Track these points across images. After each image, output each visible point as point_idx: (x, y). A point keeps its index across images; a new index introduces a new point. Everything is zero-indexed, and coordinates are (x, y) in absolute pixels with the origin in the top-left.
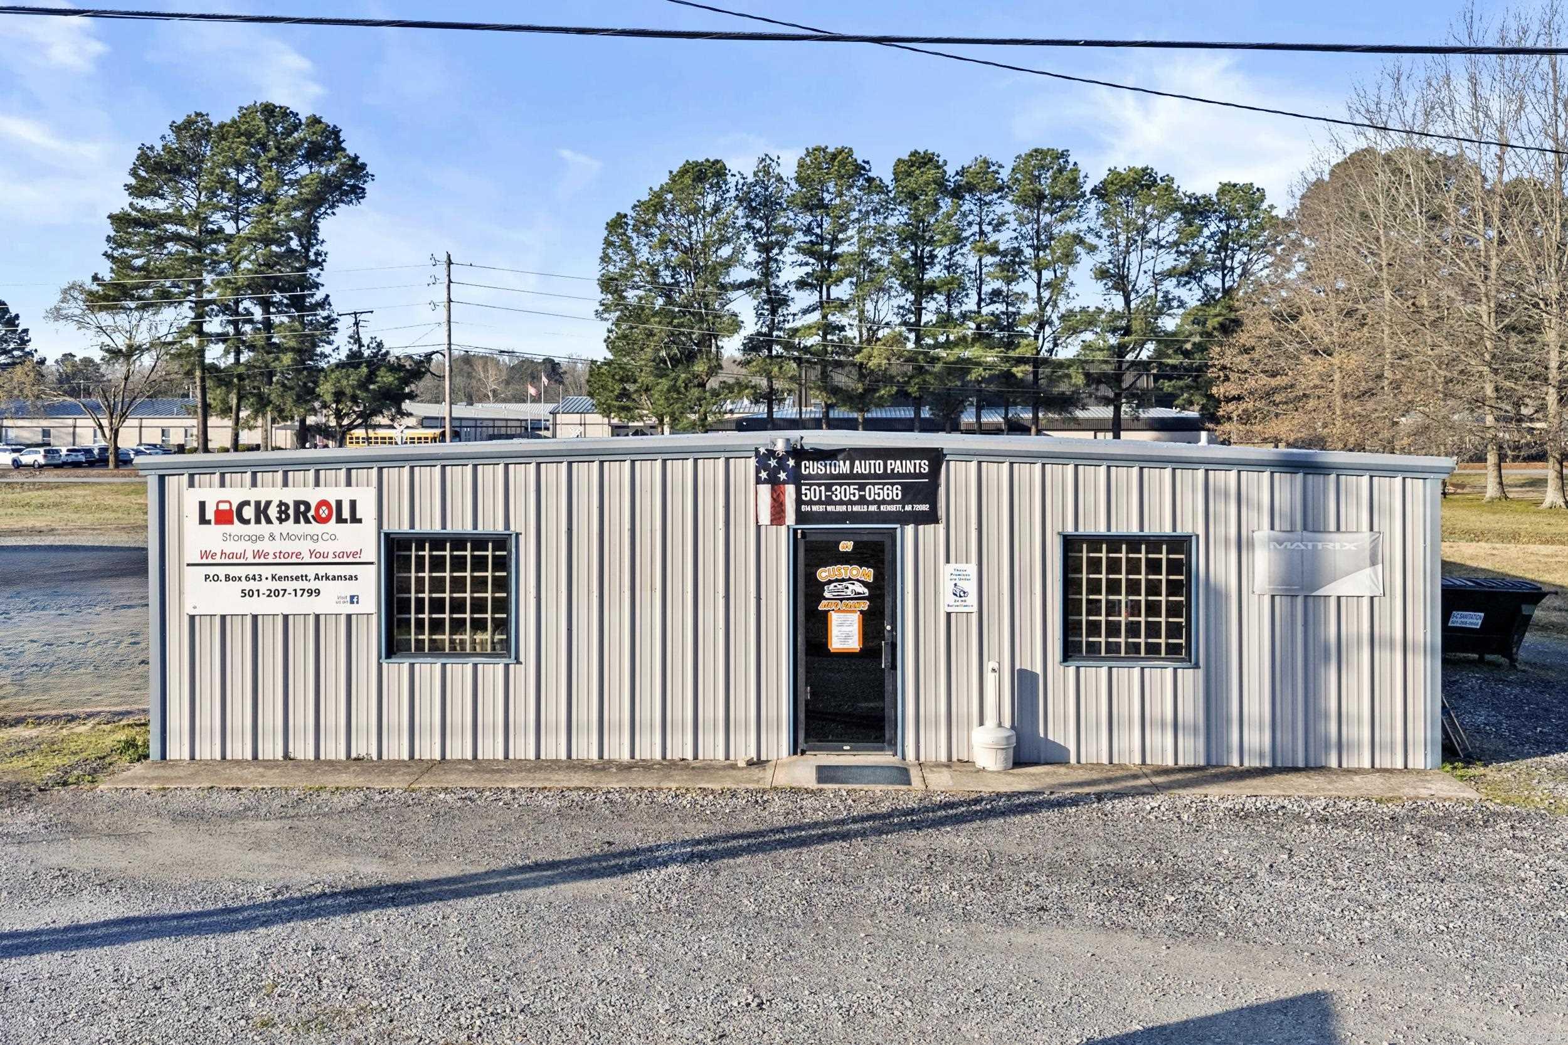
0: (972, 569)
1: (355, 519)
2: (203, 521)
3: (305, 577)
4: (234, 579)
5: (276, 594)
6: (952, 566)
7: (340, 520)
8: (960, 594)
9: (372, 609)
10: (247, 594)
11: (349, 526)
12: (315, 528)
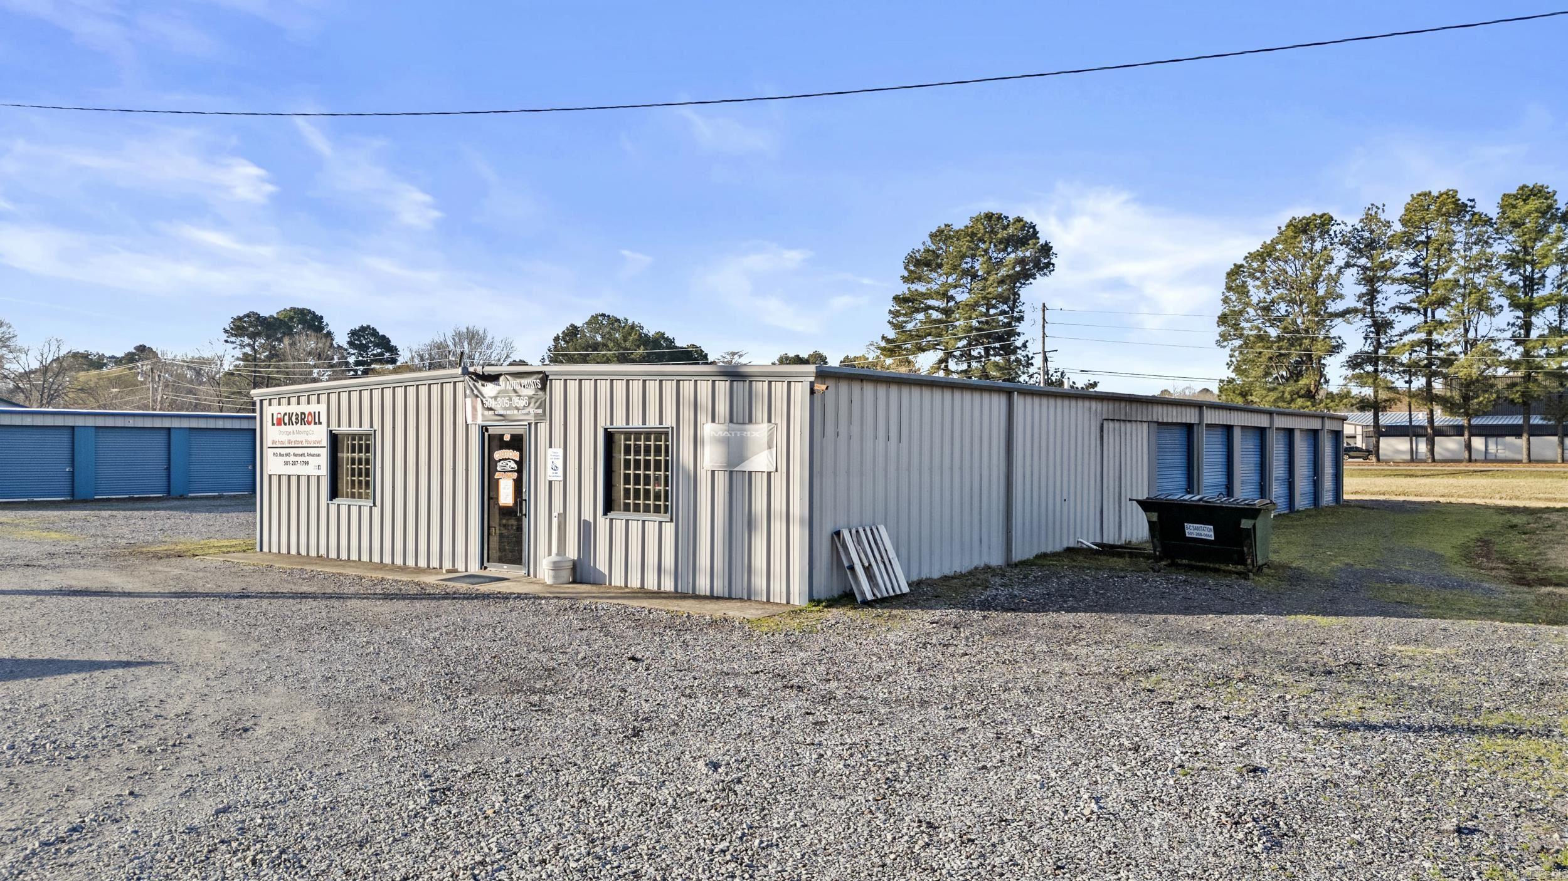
0: (561, 452)
1: (320, 423)
2: (273, 424)
3: (302, 455)
4: (282, 455)
5: (294, 463)
6: (553, 449)
7: (315, 423)
8: (555, 469)
9: (325, 473)
10: (286, 463)
11: (318, 426)
12: (306, 427)
